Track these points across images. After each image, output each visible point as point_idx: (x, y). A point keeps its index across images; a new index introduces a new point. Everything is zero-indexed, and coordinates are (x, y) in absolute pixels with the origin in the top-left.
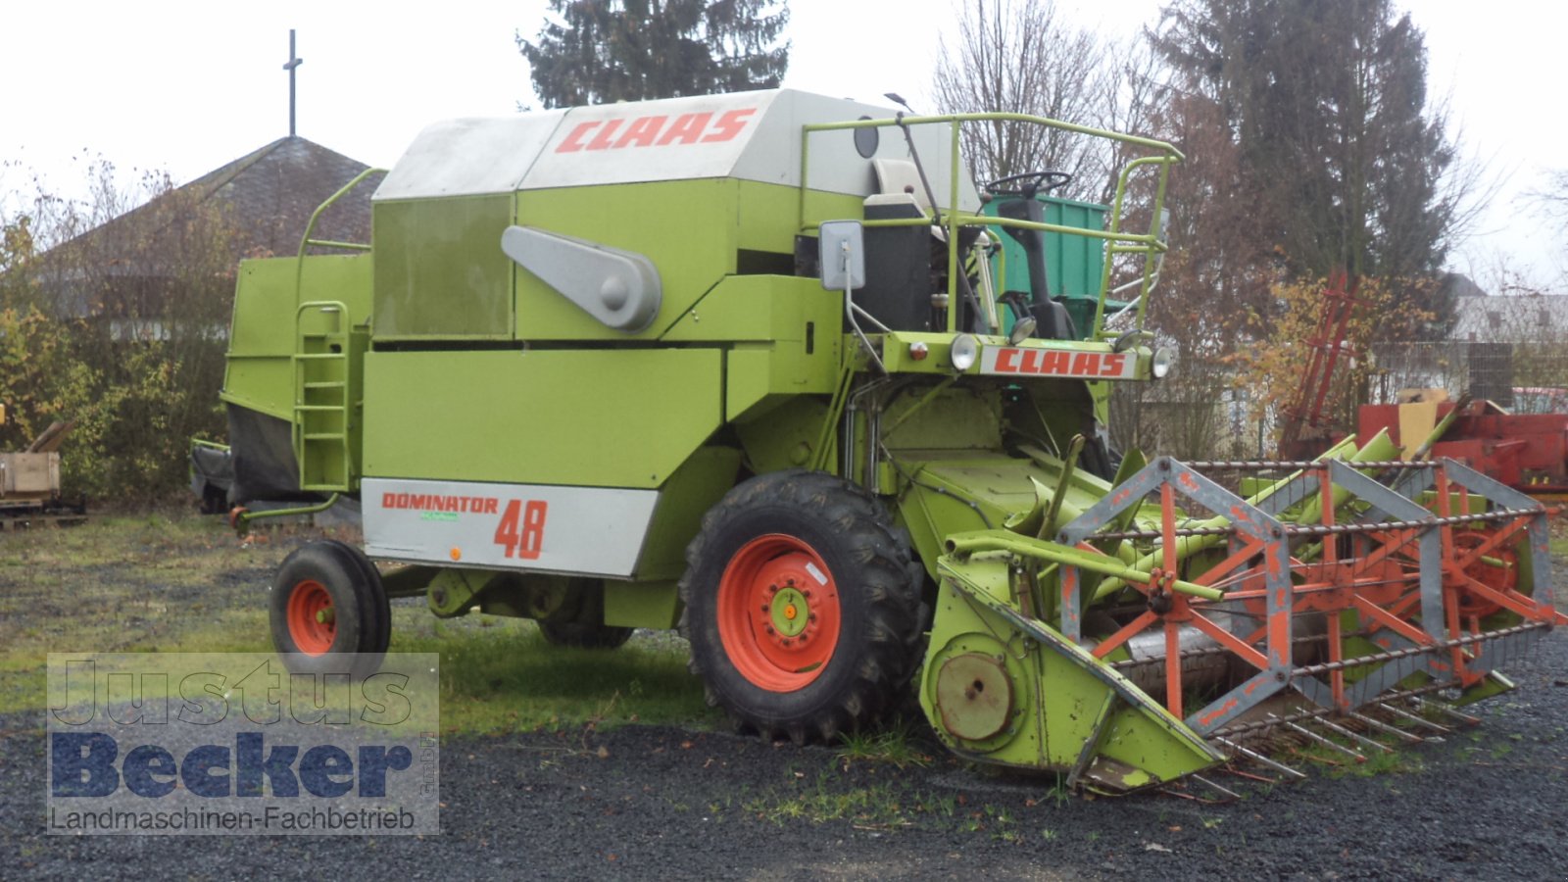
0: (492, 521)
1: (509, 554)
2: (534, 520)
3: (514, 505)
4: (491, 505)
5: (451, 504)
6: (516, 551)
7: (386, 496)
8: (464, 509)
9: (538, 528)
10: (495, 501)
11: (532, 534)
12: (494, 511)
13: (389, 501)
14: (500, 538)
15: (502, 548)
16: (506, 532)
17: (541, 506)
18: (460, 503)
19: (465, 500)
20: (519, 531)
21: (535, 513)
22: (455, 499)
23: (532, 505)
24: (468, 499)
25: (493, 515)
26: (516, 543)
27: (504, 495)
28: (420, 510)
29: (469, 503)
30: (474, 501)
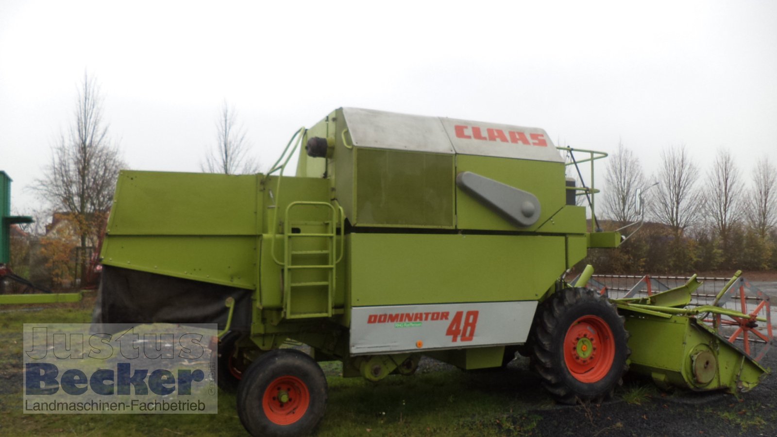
0: (446, 324)
1: (454, 340)
2: (471, 321)
3: (459, 315)
4: (445, 315)
5: (418, 317)
6: (459, 338)
7: (370, 317)
8: (426, 319)
9: (473, 326)
10: (448, 313)
11: (469, 329)
12: (446, 318)
13: (373, 319)
14: (449, 332)
15: (451, 337)
16: (454, 328)
17: (475, 314)
18: (424, 316)
19: (427, 314)
20: (462, 327)
21: (471, 318)
22: (421, 314)
23: (469, 313)
24: (430, 313)
25: (446, 321)
26: (459, 334)
27: (453, 310)
28: (395, 322)
29: (430, 316)
30: (433, 314)
